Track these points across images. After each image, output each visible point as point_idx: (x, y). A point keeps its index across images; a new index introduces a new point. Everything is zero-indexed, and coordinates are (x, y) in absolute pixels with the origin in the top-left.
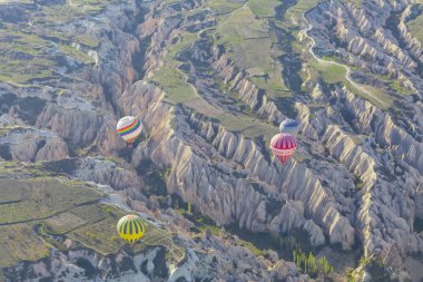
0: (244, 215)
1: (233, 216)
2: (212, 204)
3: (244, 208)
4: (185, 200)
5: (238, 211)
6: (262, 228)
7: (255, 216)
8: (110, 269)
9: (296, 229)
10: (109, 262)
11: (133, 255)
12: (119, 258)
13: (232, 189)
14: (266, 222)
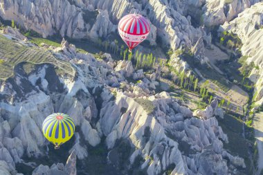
0: (64, 26)
1: (54, 28)
2: (36, 20)
3: (62, 21)
4: (5, 18)
5: (58, 23)
6: (82, 35)
7: (74, 27)
8: (15, 93)
9: (112, 33)
10: (11, 86)
11: (27, 76)
12: (18, 82)
13: (50, 5)
14: (85, 30)
